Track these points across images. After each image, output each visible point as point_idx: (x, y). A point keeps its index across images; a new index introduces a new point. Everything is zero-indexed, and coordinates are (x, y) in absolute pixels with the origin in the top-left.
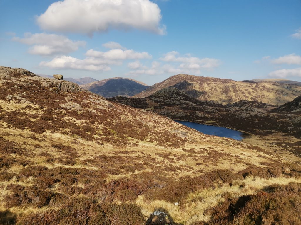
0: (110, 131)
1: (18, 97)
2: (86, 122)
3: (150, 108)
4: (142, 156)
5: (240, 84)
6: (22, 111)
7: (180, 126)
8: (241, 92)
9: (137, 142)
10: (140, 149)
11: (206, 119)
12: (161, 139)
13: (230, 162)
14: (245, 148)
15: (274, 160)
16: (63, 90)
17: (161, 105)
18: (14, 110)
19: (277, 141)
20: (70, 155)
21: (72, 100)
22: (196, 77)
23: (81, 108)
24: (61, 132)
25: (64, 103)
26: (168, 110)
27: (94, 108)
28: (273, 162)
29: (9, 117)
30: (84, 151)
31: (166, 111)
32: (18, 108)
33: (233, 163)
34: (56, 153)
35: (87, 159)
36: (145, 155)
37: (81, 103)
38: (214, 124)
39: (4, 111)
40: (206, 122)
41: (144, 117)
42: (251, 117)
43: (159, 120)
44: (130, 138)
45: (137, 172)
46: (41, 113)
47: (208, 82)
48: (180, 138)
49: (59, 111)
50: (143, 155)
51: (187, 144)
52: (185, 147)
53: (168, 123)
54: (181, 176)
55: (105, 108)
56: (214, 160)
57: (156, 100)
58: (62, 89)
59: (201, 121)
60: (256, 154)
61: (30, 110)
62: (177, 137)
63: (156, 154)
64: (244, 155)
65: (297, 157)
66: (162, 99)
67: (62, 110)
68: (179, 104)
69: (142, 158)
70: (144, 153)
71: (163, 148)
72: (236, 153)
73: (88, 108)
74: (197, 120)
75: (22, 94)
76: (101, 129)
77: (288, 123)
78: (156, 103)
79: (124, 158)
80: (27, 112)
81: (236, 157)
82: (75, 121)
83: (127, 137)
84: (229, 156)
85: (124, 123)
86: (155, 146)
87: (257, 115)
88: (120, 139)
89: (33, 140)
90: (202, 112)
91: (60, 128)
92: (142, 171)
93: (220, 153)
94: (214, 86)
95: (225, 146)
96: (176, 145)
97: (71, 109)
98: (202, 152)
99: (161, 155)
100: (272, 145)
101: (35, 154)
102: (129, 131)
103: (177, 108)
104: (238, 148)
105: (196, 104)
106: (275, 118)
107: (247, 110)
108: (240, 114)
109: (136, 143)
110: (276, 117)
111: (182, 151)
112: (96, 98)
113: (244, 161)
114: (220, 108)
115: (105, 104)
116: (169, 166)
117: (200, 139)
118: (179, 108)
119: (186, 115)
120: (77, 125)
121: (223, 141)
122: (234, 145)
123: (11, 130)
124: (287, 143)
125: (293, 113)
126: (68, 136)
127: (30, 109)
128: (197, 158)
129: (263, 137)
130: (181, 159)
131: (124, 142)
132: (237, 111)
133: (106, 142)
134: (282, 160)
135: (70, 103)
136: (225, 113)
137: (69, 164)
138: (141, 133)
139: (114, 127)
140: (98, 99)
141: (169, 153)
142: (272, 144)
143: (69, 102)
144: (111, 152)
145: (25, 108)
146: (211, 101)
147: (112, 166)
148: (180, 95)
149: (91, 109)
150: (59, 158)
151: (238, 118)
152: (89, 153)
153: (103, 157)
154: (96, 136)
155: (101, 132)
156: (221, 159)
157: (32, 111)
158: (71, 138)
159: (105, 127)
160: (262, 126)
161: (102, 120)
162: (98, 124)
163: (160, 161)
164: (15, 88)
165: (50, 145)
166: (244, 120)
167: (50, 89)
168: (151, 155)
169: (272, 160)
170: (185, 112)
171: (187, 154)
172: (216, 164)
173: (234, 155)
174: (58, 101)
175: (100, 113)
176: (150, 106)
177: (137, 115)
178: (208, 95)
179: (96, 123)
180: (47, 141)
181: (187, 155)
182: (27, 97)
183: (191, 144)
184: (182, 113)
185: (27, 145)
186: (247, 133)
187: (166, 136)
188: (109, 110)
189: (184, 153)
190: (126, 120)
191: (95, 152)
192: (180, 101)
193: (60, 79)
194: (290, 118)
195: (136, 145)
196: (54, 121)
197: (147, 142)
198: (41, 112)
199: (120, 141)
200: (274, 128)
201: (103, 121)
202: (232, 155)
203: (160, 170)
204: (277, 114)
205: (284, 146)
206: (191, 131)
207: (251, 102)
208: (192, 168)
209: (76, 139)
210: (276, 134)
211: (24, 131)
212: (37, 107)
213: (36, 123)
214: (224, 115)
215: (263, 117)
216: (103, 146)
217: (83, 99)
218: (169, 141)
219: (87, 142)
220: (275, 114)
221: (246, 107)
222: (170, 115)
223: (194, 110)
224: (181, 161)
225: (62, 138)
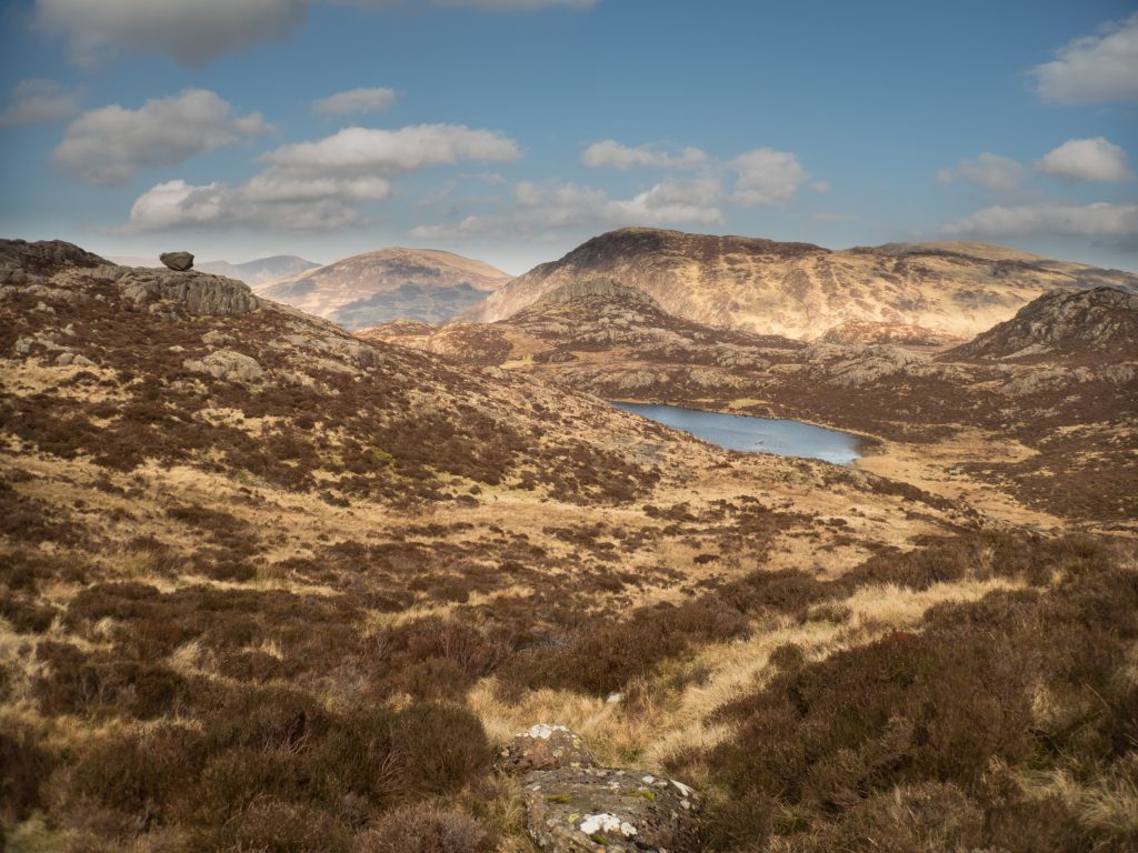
0: (369, 452)
1: (51, 345)
2: (280, 425)
3: (521, 359)
4: (495, 541)
5: (843, 261)
6: (63, 393)
7: (633, 423)
8: (847, 291)
9: (476, 491)
10: (485, 516)
11: (729, 393)
12: (563, 476)
13: (814, 545)
14: (864, 490)
15: (958, 527)
16: (196, 308)
17: (561, 348)
18: (39, 388)
19: (969, 460)
20: (232, 546)
21: (226, 343)
22: (687, 237)
23: (260, 373)
24: (195, 462)
25: (201, 356)
26: (586, 364)
27: (306, 368)
28: (953, 534)
29: (24, 416)
30: (280, 532)
31: (579, 369)
32: (53, 381)
33: (824, 548)
34: (183, 541)
35: (292, 559)
36: (507, 537)
37: (260, 355)
38: (758, 412)
39: (9, 396)
40: (727, 405)
41: (499, 397)
42: (883, 378)
43: (556, 406)
44: (446, 477)
45: (476, 599)
46: (124, 397)
47: (730, 255)
48: (636, 466)
49: (184, 388)
50: (498, 536)
51: (662, 490)
52: (656, 501)
53: (590, 416)
54: (638, 604)
55: (348, 369)
56: (757, 541)
57: (539, 328)
58: (190, 303)
59: (712, 401)
60: (901, 509)
61: (87, 388)
62: (624, 464)
63: (545, 531)
64: (862, 515)
65: (1027, 509)
66: (562, 324)
67: (193, 382)
68: (628, 342)
69: (496, 548)
70: (501, 531)
71: (572, 507)
72: (834, 512)
73: (284, 372)
74: (699, 400)
75: (60, 332)
76: (336, 448)
77: (1002, 394)
78: (541, 341)
79: (429, 549)
80: (81, 396)
81: (833, 525)
82: (240, 422)
83: (435, 473)
84: (812, 524)
85: (420, 420)
86: (544, 501)
87: (903, 371)
88: (410, 484)
89: (104, 496)
90: (715, 369)
91: (189, 448)
92: (494, 595)
93: (780, 516)
94: (753, 269)
95: (797, 487)
96: (620, 495)
97: (223, 378)
98: (718, 516)
99: (564, 535)
100: (953, 474)
101: (116, 543)
102: (442, 450)
103: (622, 358)
104: (840, 492)
105: (692, 337)
106: (960, 379)
107: (871, 354)
108: (847, 372)
109: (471, 495)
110: (963, 376)
111: (642, 514)
112: (312, 330)
113: (861, 537)
114: (776, 349)
115: (348, 352)
116: (597, 573)
117: (710, 468)
118: (629, 357)
119: (657, 383)
120: (248, 437)
121: (791, 469)
122: (827, 481)
123: (35, 460)
124: (998, 464)
125: (1017, 361)
126: (221, 479)
127: (89, 384)
128: (699, 538)
129: (922, 448)
130: (641, 545)
131: (424, 494)
132: (838, 359)
133: (357, 495)
134: (982, 522)
135: (218, 355)
136: (796, 367)
137: (230, 576)
138: (488, 455)
139: (387, 439)
140: (322, 333)
141: (594, 524)
142: (951, 471)
143: (216, 353)
144: (380, 530)
145: (72, 383)
146: (745, 324)
147: (384, 580)
148: (632, 308)
149: (298, 373)
150: (194, 558)
151: (840, 387)
152: (298, 538)
153: (351, 551)
154: (320, 475)
155: (338, 459)
156: (783, 537)
157: (96, 392)
158: (231, 482)
159: (353, 438)
160: (919, 409)
161: (340, 413)
162: (324, 429)
163: (560, 555)
164: (38, 311)
165: (162, 512)
166: (861, 391)
167: (152, 307)
168: (526, 537)
169: (949, 526)
170: (652, 371)
171: (661, 524)
172: (766, 555)
173: (826, 518)
174: (179, 348)
175: (331, 389)
176: (517, 355)
177: (469, 389)
178: (733, 302)
179: (318, 425)
180: (150, 499)
181: (662, 528)
182: (78, 342)
183: (677, 487)
184: (640, 374)
185: (86, 513)
186: (872, 435)
187: (581, 464)
188: (365, 374)
189: (652, 522)
190: (430, 409)
191: (318, 534)
192: (633, 327)
193: (183, 270)
194: (1007, 377)
195: (469, 502)
196: (170, 424)
197: (512, 488)
198: (123, 394)
199: (411, 487)
200: (958, 416)
201: (342, 417)
202: (820, 518)
203: (562, 587)
204: (966, 365)
205: (988, 476)
206: (676, 440)
207: (882, 325)
208: (682, 576)
209: (249, 488)
210: (965, 435)
211: (74, 462)
212: (111, 373)
213: (111, 433)
214: (794, 375)
215: (923, 380)
216: (347, 509)
217: (265, 337)
218: (595, 482)
219: (289, 496)
220: (960, 366)
221: (867, 344)
222: (595, 384)
223: (686, 362)
224: (639, 550)
225: (200, 486)
